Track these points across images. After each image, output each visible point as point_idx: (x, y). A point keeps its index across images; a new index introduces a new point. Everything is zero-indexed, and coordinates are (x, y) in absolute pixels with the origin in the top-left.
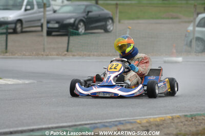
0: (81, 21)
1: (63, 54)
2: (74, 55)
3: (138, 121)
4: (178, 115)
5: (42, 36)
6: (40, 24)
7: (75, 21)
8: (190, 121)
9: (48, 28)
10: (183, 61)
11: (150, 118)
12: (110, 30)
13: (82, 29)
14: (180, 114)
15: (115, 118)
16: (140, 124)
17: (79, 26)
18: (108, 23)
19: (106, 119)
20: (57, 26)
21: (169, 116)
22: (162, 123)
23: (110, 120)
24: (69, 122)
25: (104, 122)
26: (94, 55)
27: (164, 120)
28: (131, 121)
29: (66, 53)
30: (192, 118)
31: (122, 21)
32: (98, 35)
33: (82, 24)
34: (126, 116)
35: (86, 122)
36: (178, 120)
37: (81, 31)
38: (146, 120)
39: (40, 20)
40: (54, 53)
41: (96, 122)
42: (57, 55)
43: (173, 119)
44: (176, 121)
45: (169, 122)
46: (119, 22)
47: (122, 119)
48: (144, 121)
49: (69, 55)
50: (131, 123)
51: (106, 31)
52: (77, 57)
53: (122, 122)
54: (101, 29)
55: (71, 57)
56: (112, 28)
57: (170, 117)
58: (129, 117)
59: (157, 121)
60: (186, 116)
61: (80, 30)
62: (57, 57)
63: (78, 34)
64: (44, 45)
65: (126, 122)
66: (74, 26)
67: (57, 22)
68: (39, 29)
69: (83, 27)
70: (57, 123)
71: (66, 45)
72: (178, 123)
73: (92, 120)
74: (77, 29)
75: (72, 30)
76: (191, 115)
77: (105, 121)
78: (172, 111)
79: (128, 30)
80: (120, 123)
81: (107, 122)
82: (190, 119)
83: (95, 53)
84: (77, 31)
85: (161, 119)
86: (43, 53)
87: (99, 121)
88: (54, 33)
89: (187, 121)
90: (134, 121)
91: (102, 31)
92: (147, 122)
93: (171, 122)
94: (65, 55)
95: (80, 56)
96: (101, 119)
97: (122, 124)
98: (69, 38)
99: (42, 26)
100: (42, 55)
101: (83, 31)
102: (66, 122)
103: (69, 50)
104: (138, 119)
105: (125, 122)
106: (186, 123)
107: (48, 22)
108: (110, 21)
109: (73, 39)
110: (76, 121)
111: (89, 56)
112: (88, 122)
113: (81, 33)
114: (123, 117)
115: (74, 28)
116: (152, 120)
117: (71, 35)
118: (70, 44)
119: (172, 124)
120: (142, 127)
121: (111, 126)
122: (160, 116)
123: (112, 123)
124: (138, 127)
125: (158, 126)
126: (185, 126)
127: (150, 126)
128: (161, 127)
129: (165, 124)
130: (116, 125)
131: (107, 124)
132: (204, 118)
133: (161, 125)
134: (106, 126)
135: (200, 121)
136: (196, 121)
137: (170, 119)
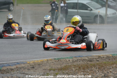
3: (28, 62)
4: (51, 58)
8: (57, 62)
11: (35, 60)
14: (52, 58)
15: (15, 61)
19: (9, 61)
21: (45, 59)
22: (41, 63)
23: (12, 62)
25: (9, 63)
27: (43, 62)
28: (24, 62)
30: (59, 60)
34: (22, 59)
38: (33, 62)
41: (4, 63)
43: (48, 61)
45: (46, 62)
46: (17, 5)
47: (19, 61)
50: (24, 63)
53: (18, 63)
58: (23, 60)
59: (39, 62)
60: (55, 59)
65: (21, 63)
72: (50, 63)
76: (58, 58)
78: (47, 56)
80: (17, 63)
81: (10, 63)
82: (57, 61)
85: (41, 61)
89: (55, 62)
90: (26, 62)
92: (33, 63)
97: (19, 64)
104: (28, 61)
106: (55, 63)
114: (20, 60)
116: (36, 61)
119: (47, 64)
120: (30, 65)
121: (12, 65)
122: (40, 59)
123: (13, 63)
124: (28, 66)
125: (39, 65)
126: (54, 65)
127: (35, 65)
128: (41, 65)
129: (43, 64)
130: (15, 65)
131: (10, 64)
132: (65, 60)
133: (41, 64)
134: (10, 65)
135: (63, 62)
136: (61, 62)
137: (46, 60)
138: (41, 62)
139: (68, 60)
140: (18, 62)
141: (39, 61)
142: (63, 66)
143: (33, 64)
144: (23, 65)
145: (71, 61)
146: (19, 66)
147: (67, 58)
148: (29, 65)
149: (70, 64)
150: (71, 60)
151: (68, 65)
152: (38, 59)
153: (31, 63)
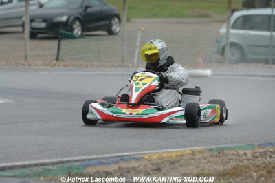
0: (77, 18)
1: (52, 64)
2: (66, 66)
3: (147, 157)
4: (200, 148)
5: (23, 39)
6: (20, 23)
7: (68, 20)
8: (216, 156)
9: (32, 28)
10: (213, 75)
11: (163, 152)
12: (115, 32)
13: (77, 31)
14: (204, 147)
15: (116, 153)
16: (149, 160)
17: (74, 26)
18: (113, 22)
19: (103, 154)
20: (43, 25)
21: (188, 150)
22: (178, 159)
23: (109, 155)
24: (54, 157)
25: (101, 158)
26: (93, 66)
27: (182, 156)
28: (138, 156)
29: (55, 62)
30: (219, 153)
31: (132, 20)
32: (99, 38)
33: (78, 23)
34: (132, 150)
35: (77, 158)
36: (201, 156)
37: (77, 34)
38: (158, 155)
39: (20, 17)
40: (39, 62)
41: (91, 157)
42: (43, 65)
43: (193, 154)
44: (197, 156)
45: (188, 158)
46: (128, 20)
47: (125, 154)
48: (155, 157)
49: (59, 65)
50: (137, 159)
51: (111, 33)
52: (71, 68)
53: (125, 158)
54: (104, 30)
55: (62, 67)
56: (118, 30)
57: (190, 152)
58: (136, 151)
59: (172, 157)
60: (210, 150)
61: (75, 32)
62: (43, 67)
63: (72, 37)
64: (26, 51)
65: (130, 158)
66: (67, 26)
67: (44, 21)
68: (20, 29)
69: (80, 28)
70: (37, 159)
71: (56, 52)
72: (199, 159)
73: (84, 155)
74: (71, 30)
75: (64, 32)
76: (218, 148)
77: (102, 156)
78: (193, 143)
79: (140, 31)
80: (122, 159)
81: (104, 158)
82: (216, 154)
83: (95, 63)
84: (70, 33)
85: (178, 153)
86: (24, 62)
87: (95, 157)
88: (40, 36)
89: (212, 156)
90: (141, 156)
91: (105, 33)
92: (159, 158)
93: (191, 159)
94: (55, 64)
95: (75, 66)
96: (98, 154)
97: (125, 160)
98: (60, 42)
99: (23, 25)
100: (24, 65)
101: (80, 33)
102: (50, 158)
103: (60, 58)
104: (147, 154)
105: (128, 157)
106: (211, 159)
107: (32, 21)
108: (116, 20)
109: (65, 43)
110: (63, 157)
111: (87, 66)
112: (79, 158)
113: (77, 36)
114: (128, 152)
115: (68, 28)
116: (165, 155)
117: (62, 38)
118: (61, 51)
119: (192, 161)
120: (152, 164)
121: (109, 164)
122: (176, 150)
123: (111, 159)
124: (146, 165)
125: (173, 163)
126: (209, 164)
127: (162, 163)
128: (177, 165)
129: (182, 161)
130: (117, 163)
131: (104, 161)
132: (235, 153)
133: (178, 162)
134: (103, 164)
135: (229, 157)
136: (224, 157)
137: (189, 153)
138: (178, 156)
139: (241, 152)
140: (123, 156)
141: (173, 155)
142: (229, 166)
143: (159, 162)
144: (134, 164)
145: (249, 156)
146: (124, 165)
147: (241, 148)
148: (148, 163)
149: (246, 163)
150: (249, 152)
151: (241, 164)
152: (170, 150)
153: (153, 158)
